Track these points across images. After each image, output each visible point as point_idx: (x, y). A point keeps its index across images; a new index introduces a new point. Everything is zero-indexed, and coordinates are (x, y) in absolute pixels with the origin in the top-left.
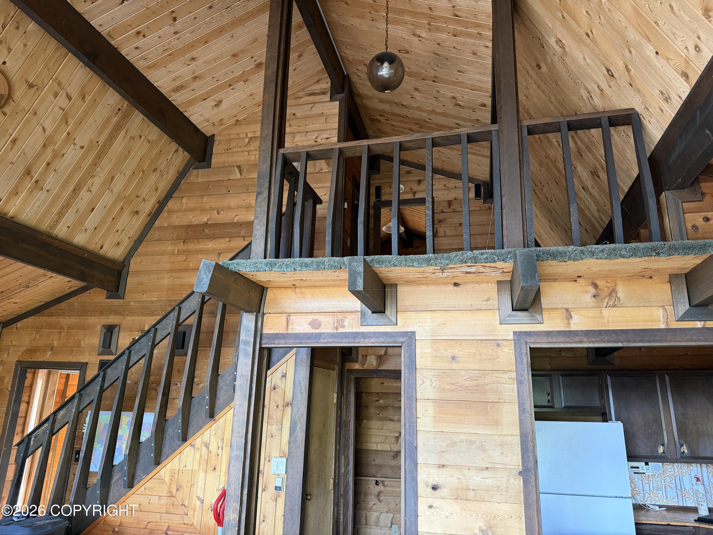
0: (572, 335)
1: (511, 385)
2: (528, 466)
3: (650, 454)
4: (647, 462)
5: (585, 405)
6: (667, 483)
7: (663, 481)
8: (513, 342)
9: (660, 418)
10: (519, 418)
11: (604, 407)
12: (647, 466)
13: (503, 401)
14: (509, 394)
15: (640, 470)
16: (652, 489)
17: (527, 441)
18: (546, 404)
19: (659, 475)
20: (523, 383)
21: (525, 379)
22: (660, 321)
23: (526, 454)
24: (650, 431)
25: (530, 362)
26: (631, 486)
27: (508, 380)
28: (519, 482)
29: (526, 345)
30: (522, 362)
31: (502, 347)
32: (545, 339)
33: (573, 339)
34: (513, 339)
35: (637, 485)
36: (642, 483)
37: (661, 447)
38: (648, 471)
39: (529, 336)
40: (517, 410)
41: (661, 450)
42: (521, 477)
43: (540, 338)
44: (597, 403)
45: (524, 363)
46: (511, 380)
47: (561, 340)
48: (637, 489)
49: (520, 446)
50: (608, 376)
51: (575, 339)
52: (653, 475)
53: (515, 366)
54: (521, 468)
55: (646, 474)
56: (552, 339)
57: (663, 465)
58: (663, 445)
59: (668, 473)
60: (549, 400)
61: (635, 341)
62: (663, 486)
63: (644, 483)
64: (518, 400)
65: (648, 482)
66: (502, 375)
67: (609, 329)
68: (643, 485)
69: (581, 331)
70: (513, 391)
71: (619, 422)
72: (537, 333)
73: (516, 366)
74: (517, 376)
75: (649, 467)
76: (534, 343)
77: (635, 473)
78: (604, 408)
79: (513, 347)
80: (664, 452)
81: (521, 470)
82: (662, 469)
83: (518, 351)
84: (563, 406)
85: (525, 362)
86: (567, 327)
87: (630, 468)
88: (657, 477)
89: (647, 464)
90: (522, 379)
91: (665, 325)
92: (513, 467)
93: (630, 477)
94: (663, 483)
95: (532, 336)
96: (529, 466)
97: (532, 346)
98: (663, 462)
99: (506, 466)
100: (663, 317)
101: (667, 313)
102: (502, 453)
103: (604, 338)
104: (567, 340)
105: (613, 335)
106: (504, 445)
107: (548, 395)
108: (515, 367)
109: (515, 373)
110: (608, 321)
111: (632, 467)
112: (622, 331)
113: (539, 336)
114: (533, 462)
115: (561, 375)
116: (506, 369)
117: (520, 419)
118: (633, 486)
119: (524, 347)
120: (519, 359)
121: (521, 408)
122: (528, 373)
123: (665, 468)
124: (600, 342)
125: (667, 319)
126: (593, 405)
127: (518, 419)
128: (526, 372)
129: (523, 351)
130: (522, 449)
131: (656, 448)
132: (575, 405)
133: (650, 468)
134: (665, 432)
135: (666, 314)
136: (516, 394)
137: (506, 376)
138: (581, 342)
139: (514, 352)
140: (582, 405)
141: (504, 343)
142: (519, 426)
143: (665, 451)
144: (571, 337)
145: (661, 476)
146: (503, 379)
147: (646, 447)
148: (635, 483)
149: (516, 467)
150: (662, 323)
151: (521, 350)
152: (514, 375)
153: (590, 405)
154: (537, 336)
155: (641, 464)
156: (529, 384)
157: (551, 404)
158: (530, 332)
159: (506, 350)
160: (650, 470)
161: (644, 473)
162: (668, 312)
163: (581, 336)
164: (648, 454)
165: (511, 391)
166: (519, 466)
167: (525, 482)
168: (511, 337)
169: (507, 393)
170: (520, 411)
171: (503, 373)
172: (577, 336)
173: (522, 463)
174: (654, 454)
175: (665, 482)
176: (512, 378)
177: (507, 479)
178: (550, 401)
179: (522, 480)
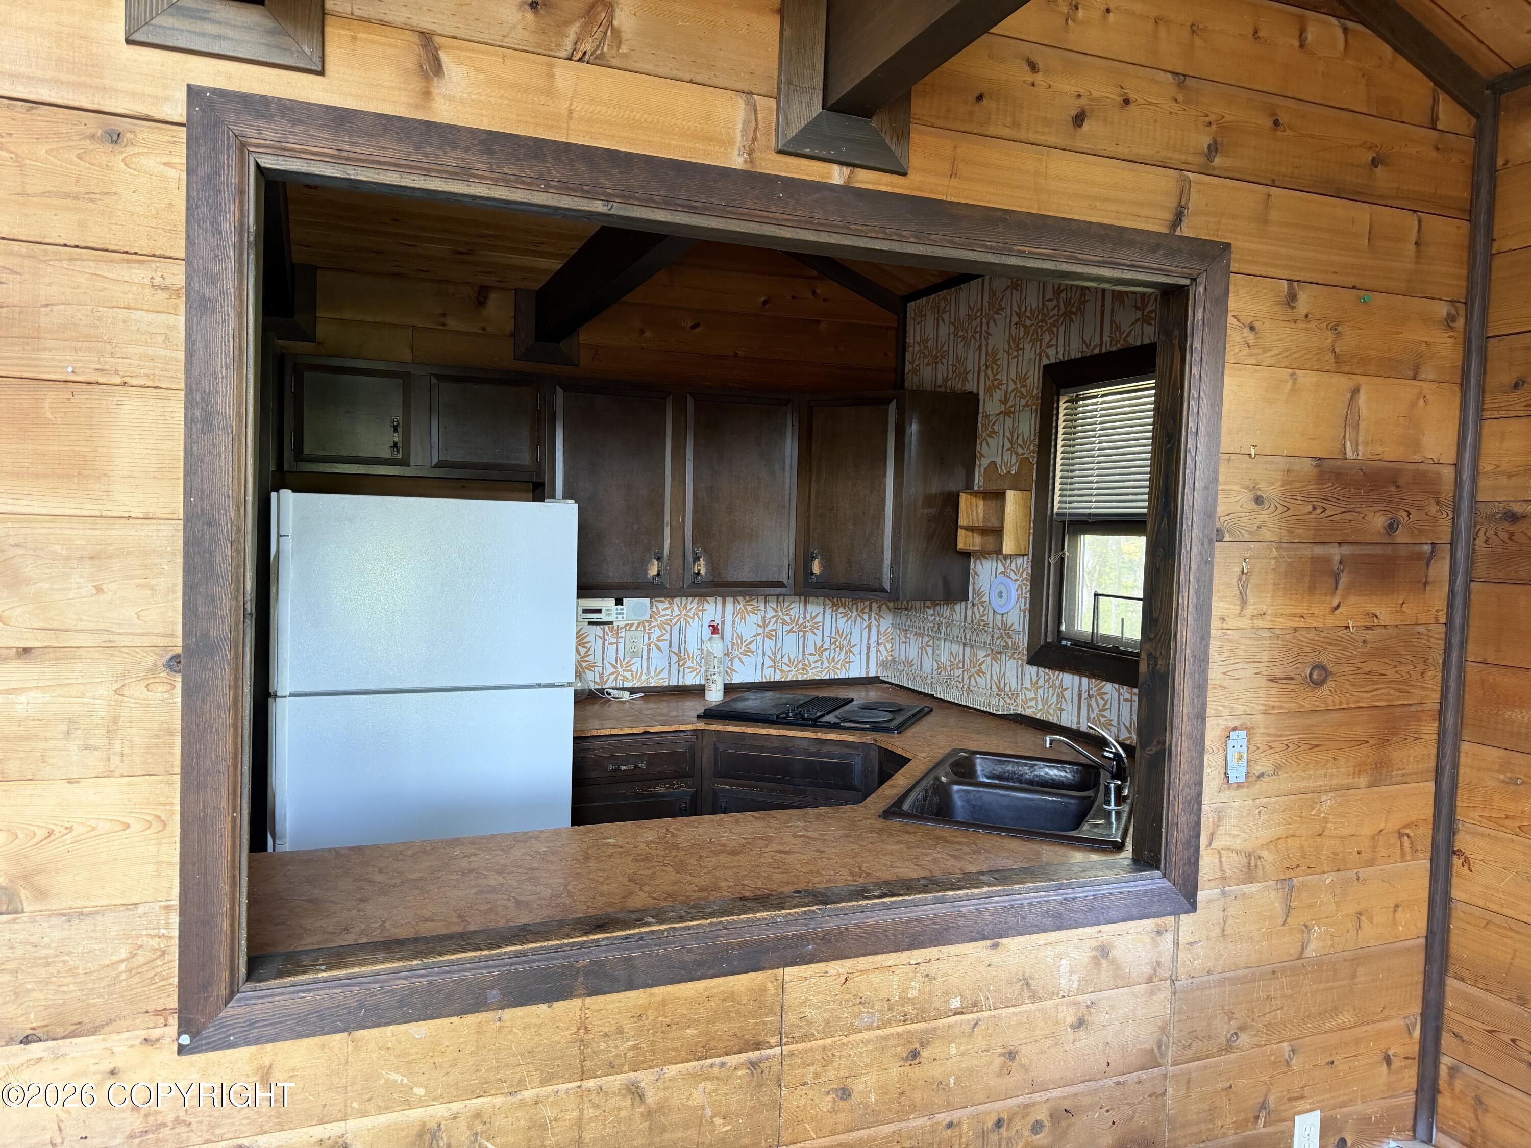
0: (435, 140)
1: (163, 317)
2: (206, 635)
3: (630, 580)
4: (620, 597)
5: (492, 461)
6: (654, 639)
7: (646, 636)
8: (182, 133)
9: (663, 496)
10: (186, 451)
11: (539, 466)
12: (619, 607)
13: (117, 380)
14: (150, 351)
15: (603, 617)
16: (621, 655)
17: (214, 540)
18: (386, 453)
19: (639, 624)
20: (214, 312)
21: (222, 293)
22: (731, 143)
23: (202, 589)
24: (636, 527)
25: (252, 229)
26: (578, 651)
27: (148, 291)
28: (166, 696)
29: (242, 152)
30: (215, 222)
31: (130, 150)
32: (324, 142)
33: (438, 156)
34: (184, 120)
35: (592, 649)
36: (604, 644)
37: (656, 562)
38: (620, 617)
39: (260, 115)
40: (180, 416)
41: (653, 570)
42: (179, 678)
43: (306, 132)
44: (524, 457)
45: (226, 226)
46: (162, 295)
47: (390, 154)
48: (590, 658)
49: (180, 560)
50: (558, 388)
51: (444, 160)
52: (627, 625)
53: (184, 236)
54: (179, 642)
55: (615, 624)
56: (352, 144)
57: (651, 603)
58: (659, 559)
59: (659, 619)
60: (395, 445)
61: (647, 203)
62: (645, 648)
63: (606, 643)
64: (187, 378)
65: (615, 640)
66: (123, 272)
67: (572, 140)
68: (604, 648)
69: (471, 130)
70: (167, 339)
71: (570, 501)
72: (291, 109)
73: (188, 237)
74: (188, 278)
75: (622, 609)
76: (278, 150)
77: (590, 623)
78: (540, 472)
79: (180, 157)
80: (658, 575)
81: (179, 650)
82: (649, 612)
83: (200, 172)
84: (435, 460)
85: (229, 224)
86: (416, 107)
87: (580, 612)
88: (636, 629)
89: (619, 602)
90: (210, 292)
91: (745, 162)
92: (146, 641)
93: (577, 633)
94: (646, 641)
95: (270, 118)
96: (213, 633)
97: (268, 162)
98: (651, 597)
99: (112, 637)
100: (744, 131)
101: (756, 120)
102: (99, 590)
103: (549, 171)
104: (414, 157)
105: (581, 166)
106: (110, 557)
107: (396, 430)
108: (183, 243)
109: (183, 269)
110: (570, 112)
111: (586, 611)
112: (613, 156)
113: (301, 122)
114: (229, 620)
115: (436, 376)
116: (142, 246)
117: (188, 453)
118: (583, 651)
119: (229, 159)
120: (206, 210)
121: (198, 412)
122: (241, 272)
123: (655, 609)
124: (529, 186)
125: (754, 139)
126: (513, 462)
127: (182, 453)
128: (231, 265)
129: (223, 178)
130: (188, 570)
131: (644, 564)
132: (468, 459)
133: (625, 611)
134: (667, 530)
135: (753, 124)
136: (182, 356)
137: (140, 274)
138: (463, 174)
139: (184, 176)
140: (486, 460)
141: (145, 132)
142: (181, 481)
143: (663, 572)
144: (430, 150)
145: (644, 627)
146: (126, 288)
147: (624, 565)
148: (588, 646)
149: (161, 642)
150: (736, 152)
151: (216, 173)
152: (177, 275)
153: (505, 462)
154: (294, 122)
155: (607, 604)
156: (240, 315)
157: (400, 456)
158: (265, 101)
159: (150, 162)
160: (625, 616)
161: (611, 623)
162: (759, 116)
163: (467, 150)
164: (625, 580)
165: (160, 339)
166: (172, 636)
167: (188, 693)
168: (177, 110)
169: (142, 349)
170: (189, 421)
171: (128, 261)
172: (454, 145)
173: (184, 625)
174: (638, 578)
175: (649, 639)
176: (166, 288)
177: (116, 686)
178: (399, 445)
179: (179, 685)
